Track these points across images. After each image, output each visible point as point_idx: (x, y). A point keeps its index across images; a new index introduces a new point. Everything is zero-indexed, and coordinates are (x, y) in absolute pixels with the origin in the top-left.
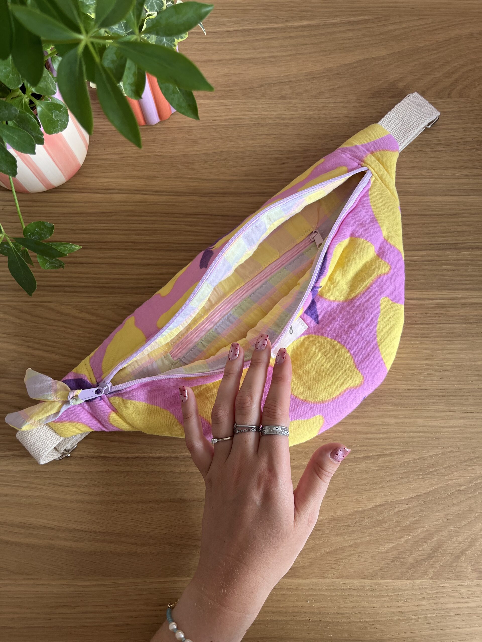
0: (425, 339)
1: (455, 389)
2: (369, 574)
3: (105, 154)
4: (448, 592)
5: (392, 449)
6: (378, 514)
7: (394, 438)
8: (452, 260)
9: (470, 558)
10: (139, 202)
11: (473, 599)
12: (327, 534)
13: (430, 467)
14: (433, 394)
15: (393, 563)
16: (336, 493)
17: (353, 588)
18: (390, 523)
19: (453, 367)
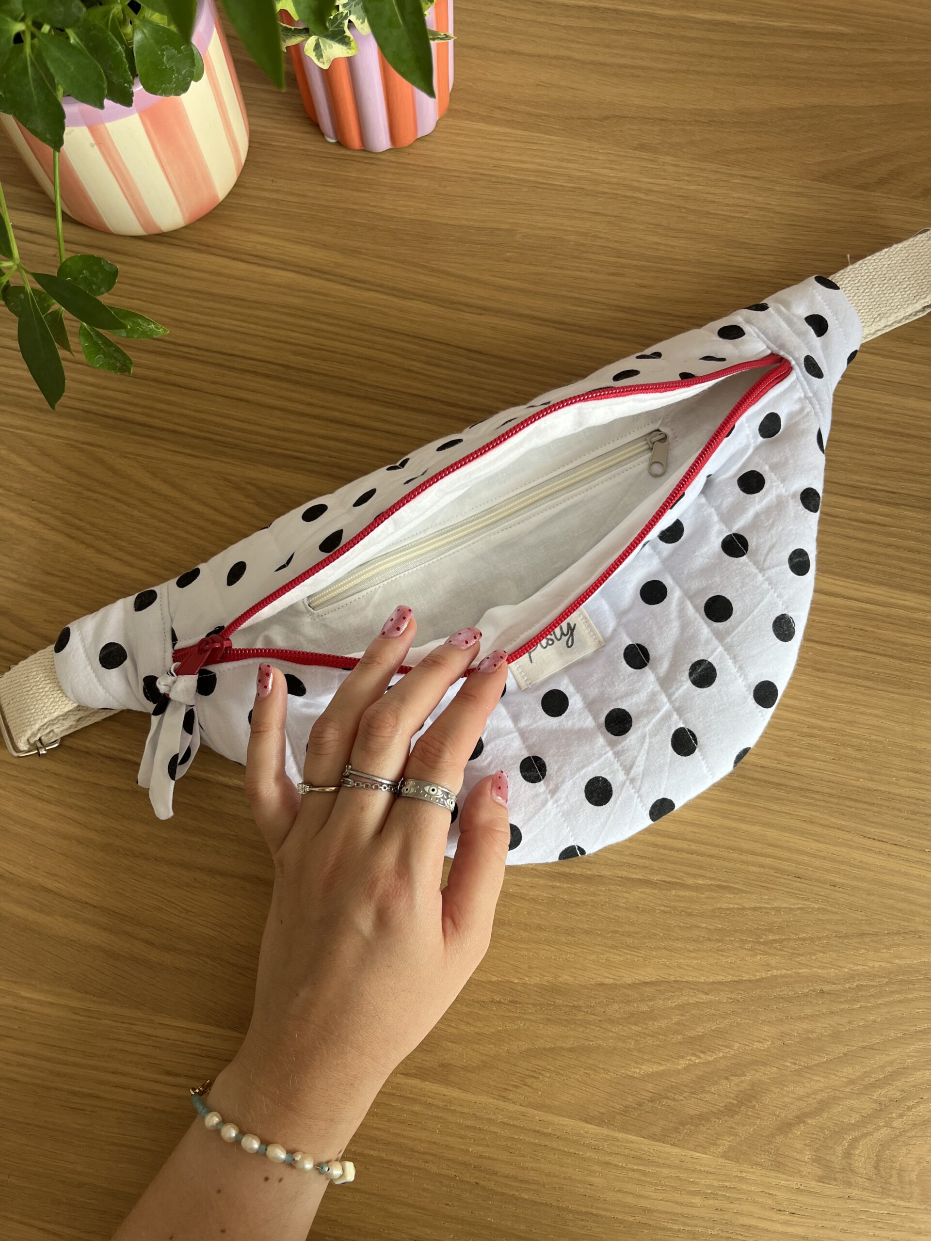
0: (820, 674)
1: (858, 787)
2: (596, 1113)
3: (272, 191)
4: (751, 1191)
5: (701, 876)
6: (644, 1000)
7: (711, 856)
8: (912, 529)
9: (813, 1134)
10: (314, 293)
11: (800, 1220)
12: (531, 1014)
13: (770, 930)
14: (812, 788)
15: (650, 1104)
16: (568, 938)
17: (558, 1134)
18: (664, 1023)
19: (864, 742)
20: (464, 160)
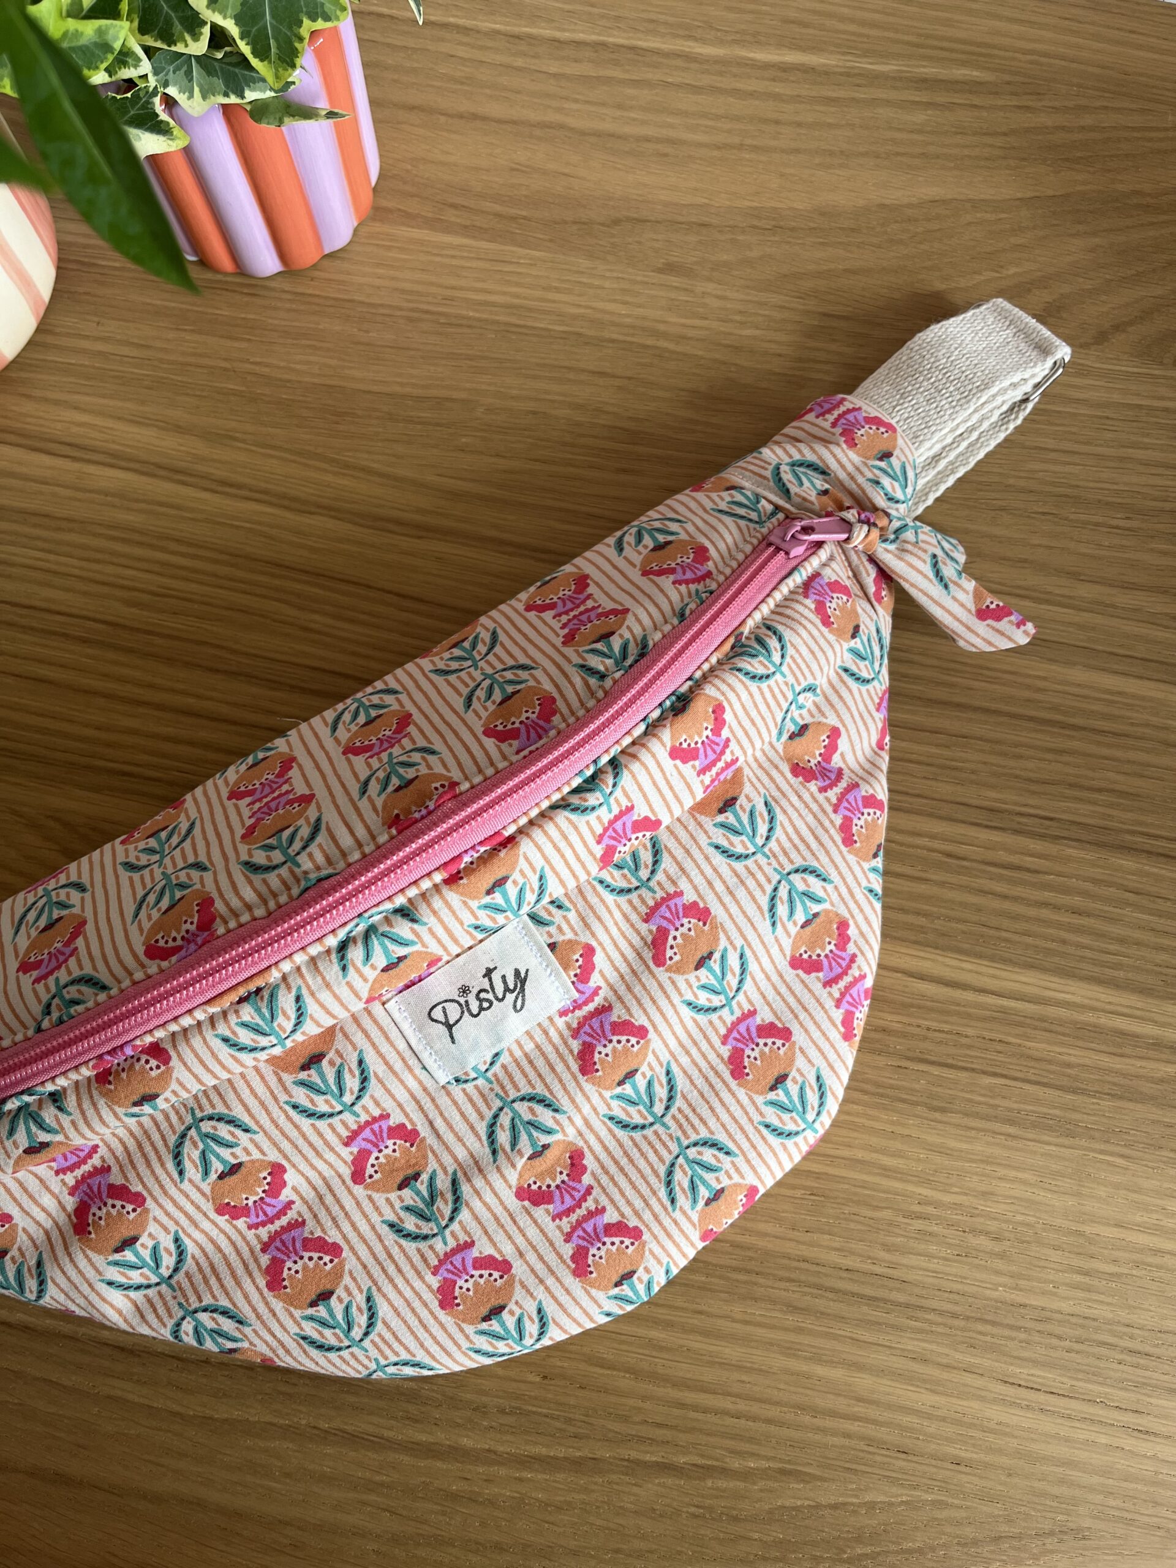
0: (937, 1115)
1: (996, 1301)
5: (753, 1454)
7: (769, 1421)
8: (1078, 877)
10: (161, 504)
13: (859, 1540)
19: (1004, 1226)
20: (396, 289)
